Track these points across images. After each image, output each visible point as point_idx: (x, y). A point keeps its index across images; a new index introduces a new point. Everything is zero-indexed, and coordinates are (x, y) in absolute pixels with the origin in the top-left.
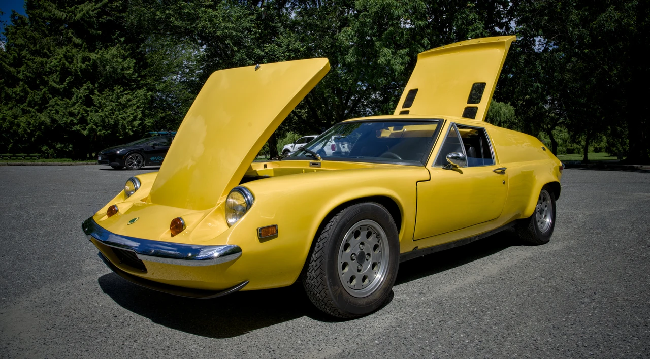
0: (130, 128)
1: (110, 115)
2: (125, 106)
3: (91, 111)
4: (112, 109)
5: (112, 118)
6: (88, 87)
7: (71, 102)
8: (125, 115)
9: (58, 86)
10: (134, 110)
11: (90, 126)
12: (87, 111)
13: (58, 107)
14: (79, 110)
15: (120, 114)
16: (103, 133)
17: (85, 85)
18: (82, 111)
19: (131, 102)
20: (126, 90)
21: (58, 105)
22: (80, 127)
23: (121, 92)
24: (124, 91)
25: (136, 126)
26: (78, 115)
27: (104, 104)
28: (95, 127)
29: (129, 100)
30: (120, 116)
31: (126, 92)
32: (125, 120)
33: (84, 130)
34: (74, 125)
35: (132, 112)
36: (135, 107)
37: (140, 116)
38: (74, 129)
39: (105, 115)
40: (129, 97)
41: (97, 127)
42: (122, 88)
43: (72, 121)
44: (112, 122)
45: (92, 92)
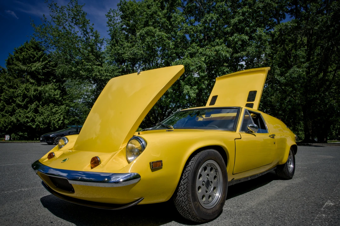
0: (57, 124)
1: (47, 118)
2: (55, 113)
3: (38, 116)
4: (48, 115)
5: (48, 120)
6: (36, 104)
7: (27, 111)
8: (54, 118)
9: (21, 103)
10: (59, 115)
11: (36, 123)
12: (35, 116)
13: (20, 114)
14: (31, 115)
15: (52, 117)
16: (43, 127)
17: (34, 103)
18: (32, 116)
19: (58, 112)
20: (56, 105)
21: (21, 113)
22: (32, 124)
23: (53, 106)
24: (54, 106)
25: (60, 123)
26: (31, 117)
27: (44, 112)
28: (39, 124)
29: (57, 111)
30: (52, 118)
31: (56, 107)
32: (54, 120)
33: (34, 125)
34: (28, 122)
35: (58, 117)
36: (60, 114)
37: (62, 118)
38: (28, 125)
39: (45, 118)
40: (57, 109)
41: (40, 124)
42: (54, 105)
43: (27, 121)
44: (48, 121)
45: (38, 106)
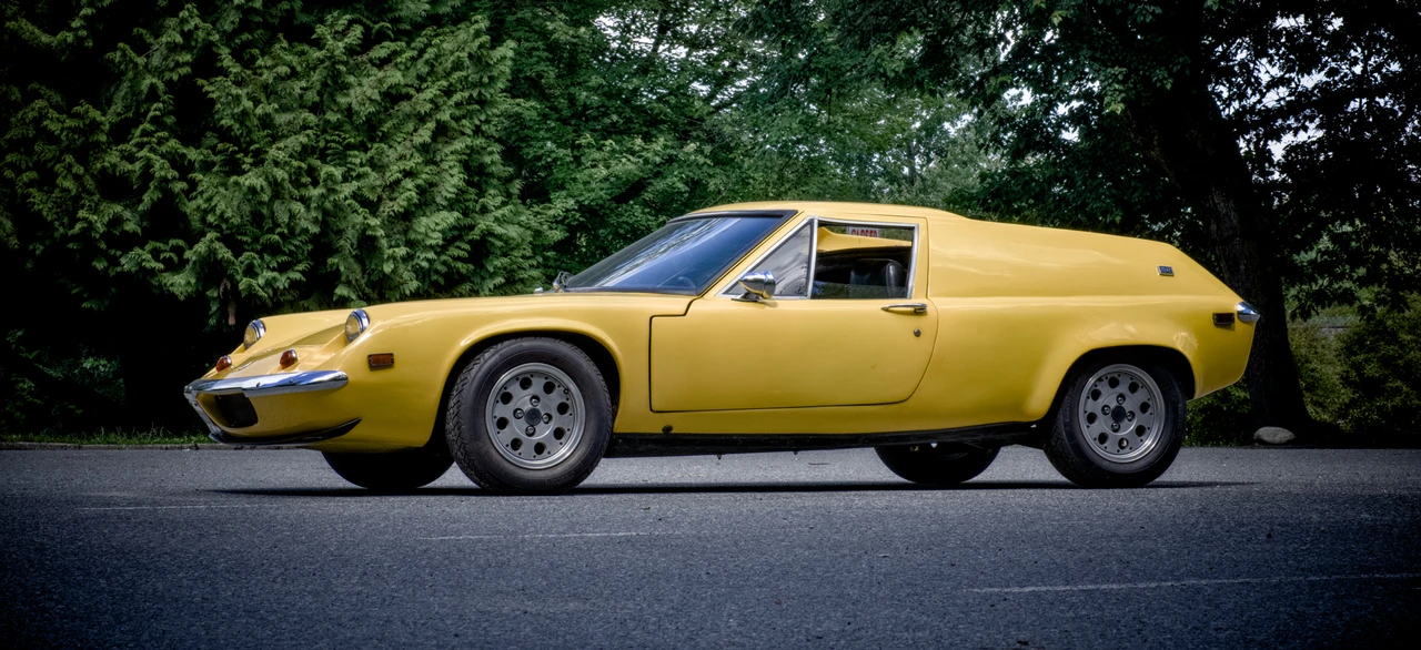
0: (402, 251)
1: (297, 184)
2: (372, 130)
3: (207, 167)
4: (305, 152)
5: (305, 201)
6: (187, 35)
7: (106, 120)
8: (373, 178)
9: (45, 38)
10: (424, 148)
11: (201, 247)
12: (183, 167)
13: (49, 151)
14: (148, 165)
15: (346, 179)
16: (269, 284)
17: (172, 22)
18: (161, 168)
19: (405, 106)
20: (381, 37)
21: (52, 138)
22: (156, 254)
23: (350, 51)
24: (369, 42)
25: (436, 239)
26: (144, 188)
27: (266, 122)
28: (225, 253)
29: (393, 97)
30: (347, 189)
31: (379, 52)
32: (372, 207)
33: (174, 267)
34: (128, 242)
35: (409, 164)
36: (424, 135)
37: (452, 181)
38: (127, 263)
39: (276, 185)
40: (395, 77)
41: (237, 250)
42: (358, 31)
43: (116, 221)
44: (307, 221)
45: (207, 64)
